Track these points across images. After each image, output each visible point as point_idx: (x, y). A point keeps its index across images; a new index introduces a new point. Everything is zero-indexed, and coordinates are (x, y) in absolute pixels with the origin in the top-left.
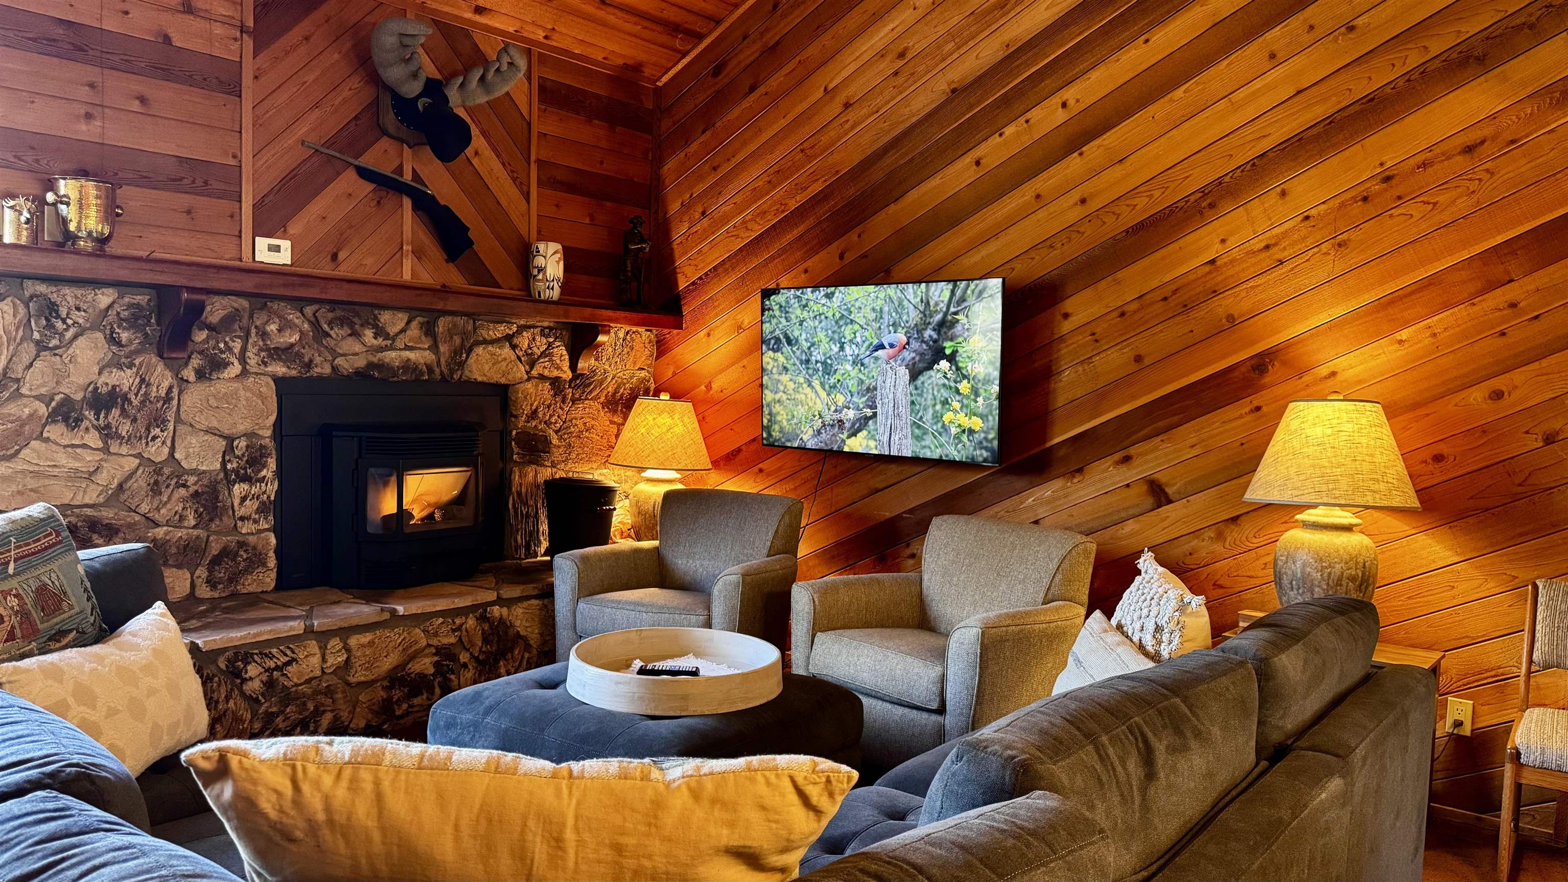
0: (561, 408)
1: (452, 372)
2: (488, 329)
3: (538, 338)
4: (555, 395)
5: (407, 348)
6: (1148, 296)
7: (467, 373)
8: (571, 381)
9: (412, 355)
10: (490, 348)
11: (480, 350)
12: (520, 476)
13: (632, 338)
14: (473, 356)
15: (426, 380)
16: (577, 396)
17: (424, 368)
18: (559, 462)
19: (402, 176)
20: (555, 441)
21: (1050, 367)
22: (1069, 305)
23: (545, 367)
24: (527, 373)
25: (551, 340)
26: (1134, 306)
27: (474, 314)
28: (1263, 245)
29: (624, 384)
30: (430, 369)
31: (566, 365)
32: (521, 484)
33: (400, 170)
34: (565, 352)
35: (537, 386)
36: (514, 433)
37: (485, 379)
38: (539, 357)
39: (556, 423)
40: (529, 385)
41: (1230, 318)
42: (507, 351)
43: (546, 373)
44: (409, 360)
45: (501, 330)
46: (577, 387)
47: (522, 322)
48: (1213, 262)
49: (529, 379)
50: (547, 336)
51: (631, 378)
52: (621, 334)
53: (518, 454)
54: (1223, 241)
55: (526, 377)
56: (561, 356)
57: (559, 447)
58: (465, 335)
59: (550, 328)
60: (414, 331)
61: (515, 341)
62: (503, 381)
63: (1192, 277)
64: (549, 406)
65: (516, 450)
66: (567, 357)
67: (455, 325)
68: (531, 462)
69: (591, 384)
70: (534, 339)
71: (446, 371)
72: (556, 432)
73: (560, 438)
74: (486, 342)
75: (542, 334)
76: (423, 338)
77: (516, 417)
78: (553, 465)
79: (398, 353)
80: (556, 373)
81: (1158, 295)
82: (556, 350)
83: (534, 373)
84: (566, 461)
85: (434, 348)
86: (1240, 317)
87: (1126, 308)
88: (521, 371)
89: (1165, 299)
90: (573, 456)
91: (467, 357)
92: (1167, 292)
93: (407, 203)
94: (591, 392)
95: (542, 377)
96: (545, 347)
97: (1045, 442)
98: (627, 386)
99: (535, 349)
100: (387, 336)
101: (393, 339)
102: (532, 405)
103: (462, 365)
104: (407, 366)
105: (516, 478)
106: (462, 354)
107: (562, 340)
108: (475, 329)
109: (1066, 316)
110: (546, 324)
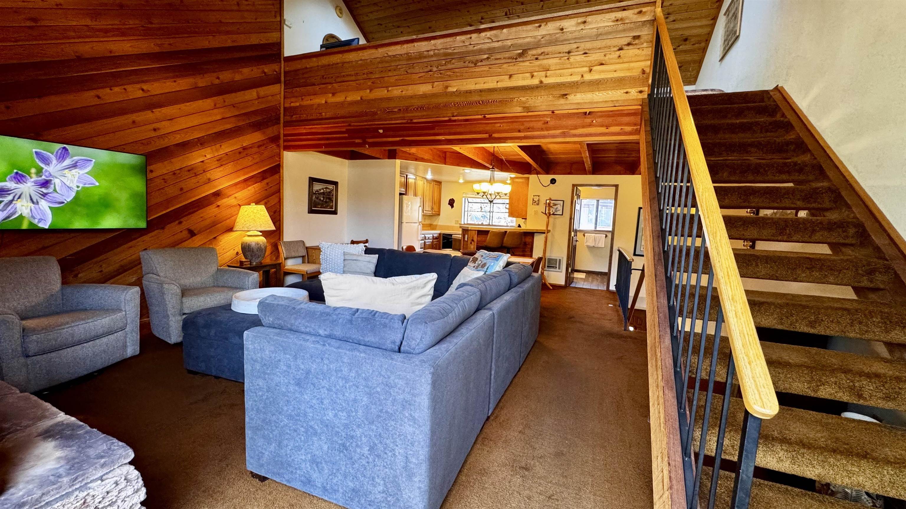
6: (183, 169)
26: (178, 172)
41: (209, 179)
48: (203, 162)
63: (197, 165)
81: (187, 169)
87: (175, 172)
89: (189, 171)
92: (189, 168)
109: (151, 171)
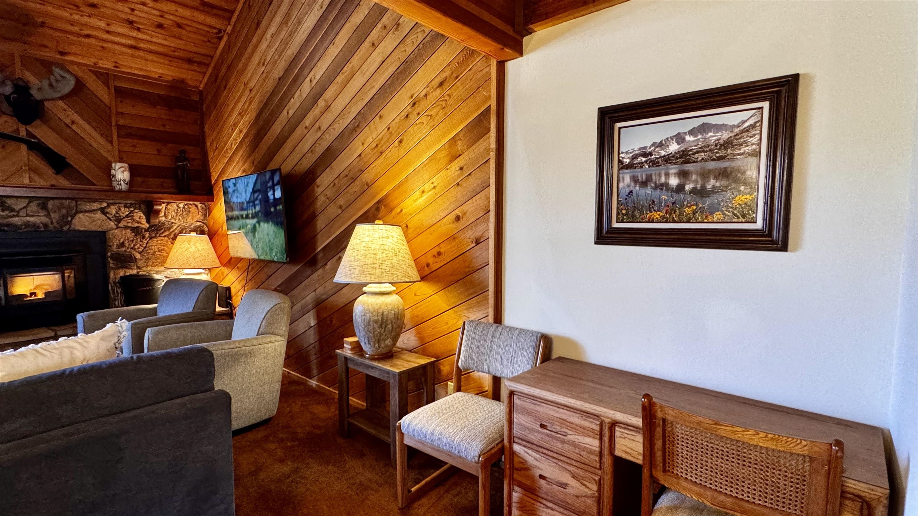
0: (141, 241)
1: (62, 227)
2: (86, 205)
3: (123, 209)
4: (136, 235)
5: (27, 215)
6: (341, 175)
7: (72, 226)
8: (149, 228)
9: (31, 219)
10: (87, 214)
11: (81, 215)
12: (114, 274)
13: (189, 207)
14: (76, 218)
15: (43, 231)
16: (153, 235)
17: (41, 225)
18: (143, 267)
19: (19, 134)
20: (138, 256)
21: (314, 213)
22: (318, 181)
23: (128, 222)
24: (116, 225)
25: (132, 209)
26: (338, 180)
27: (76, 198)
28: (375, 145)
29: (186, 229)
30: (45, 225)
31: (144, 221)
32: (115, 278)
33: (17, 131)
34: (142, 215)
35: (121, 231)
36: (109, 254)
37: (86, 229)
38: (124, 218)
39: (139, 248)
40: (116, 231)
41: (367, 184)
42: (99, 215)
43: (129, 225)
44: (28, 221)
45: (95, 206)
46: (153, 231)
47: (111, 201)
48: (360, 155)
49: (118, 228)
50: (129, 208)
51: (190, 226)
52: (181, 205)
53: (113, 264)
54: (363, 144)
55: (116, 227)
56: (140, 216)
57: (142, 259)
58: (69, 208)
59: (131, 204)
60: (33, 207)
61: (106, 210)
62: (100, 229)
63: (354, 163)
64: (133, 241)
65: (112, 262)
66: (144, 217)
67: (62, 204)
68: (122, 267)
69: (162, 229)
70: (120, 209)
71: (58, 226)
72: (140, 253)
73: (142, 256)
74: (86, 211)
75: (125, 207)
76: (40, 211)
77: (110, 246)
78: (138, 268)
79: (21, 218)
80: (136, 225)
81: (345, 174)
82: (135, 214)
83: (121, 225)
84: (147, 266)
85: (48, 215)
86: (371, 182)
87: (335, 181)
88: (112, 224)
89: (347, 176)
90: (150, 263)
91: (71, 220)
92: (347, 172)
93: (24, 147)
94: (163, 233)
95: (126, 227)
96: (127, 213)
97: (315, 249)
98: (187, 229)
99: (121, 214)
100: (12, 210)
101: (18, 212)
102: (119, 240)
103: (69, 223)
104: (27, 224)
105: (112, 274)
106: (67, 218)
107: (140, 209)
108: (76, 206)
109: (318, 187)
110: (129, 202)
